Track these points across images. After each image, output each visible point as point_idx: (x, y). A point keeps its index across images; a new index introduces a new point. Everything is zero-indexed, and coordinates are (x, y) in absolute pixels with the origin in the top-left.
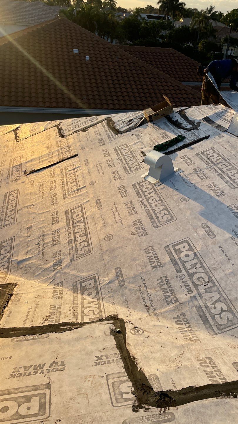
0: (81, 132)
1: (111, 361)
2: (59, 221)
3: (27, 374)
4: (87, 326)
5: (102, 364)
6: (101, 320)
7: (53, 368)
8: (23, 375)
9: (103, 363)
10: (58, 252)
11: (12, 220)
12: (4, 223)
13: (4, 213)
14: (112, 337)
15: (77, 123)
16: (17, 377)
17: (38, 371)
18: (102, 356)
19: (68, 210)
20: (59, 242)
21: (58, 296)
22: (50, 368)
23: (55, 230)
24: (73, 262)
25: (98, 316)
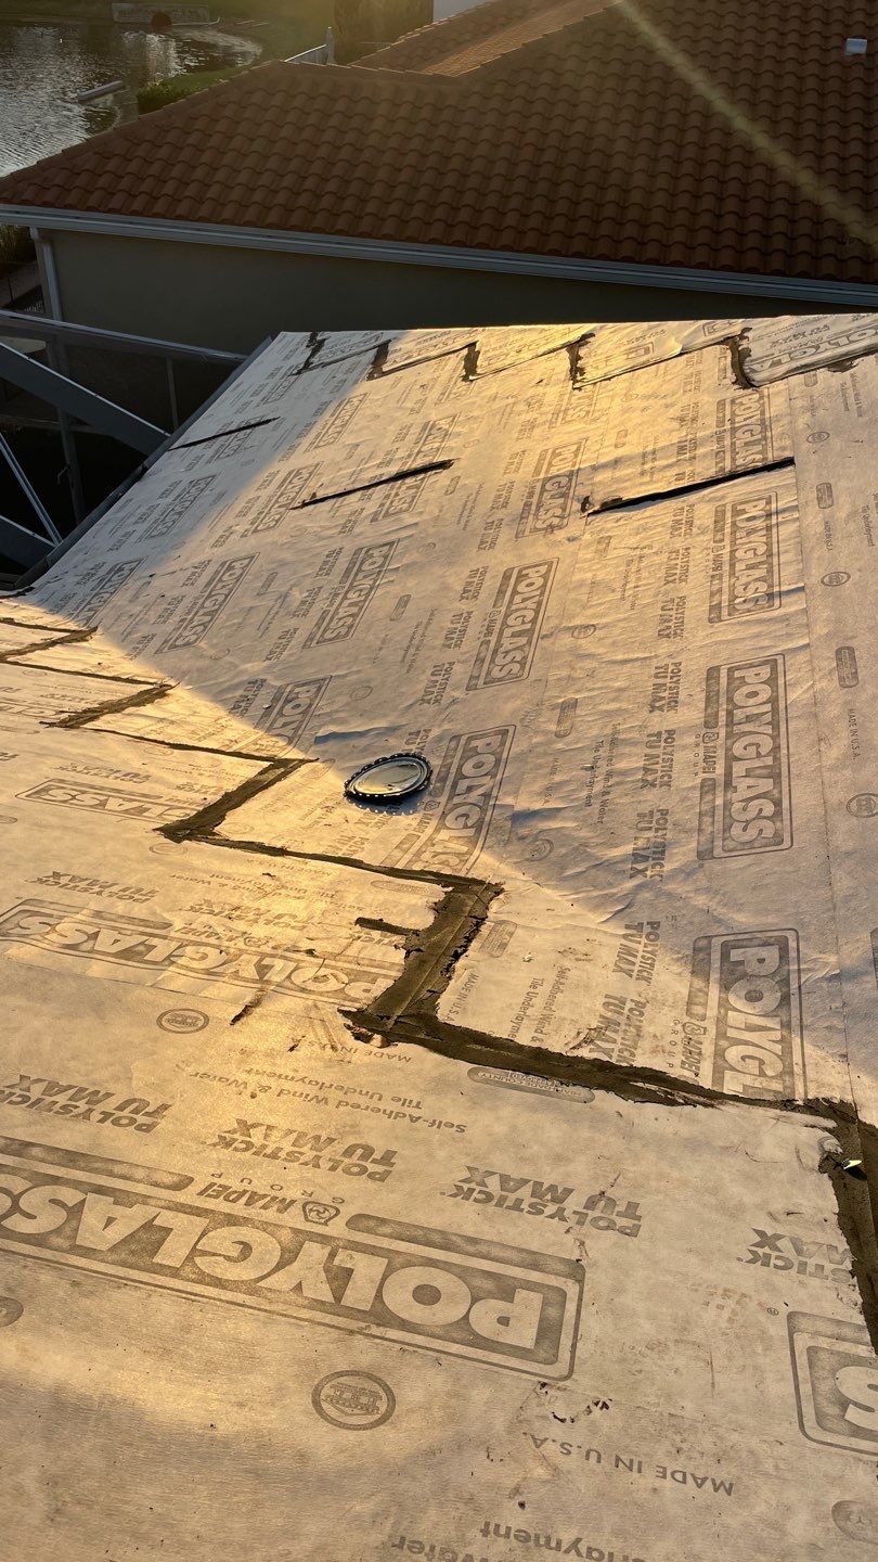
0: (823, 374)
1: (811, 1268)
2: (676, 702)
3: (508, 1203)
4: (731, 1109)
5: (776, 1266)
6: (787, 1104)
7: (597, 1213)
8: (494, 1202)
9: (780, 1263)
10: (657, 816)
11: (516, 668)
12: (489, 673)
13: (493, 639)
14: (826, 1183)
15: (815, 337)
16: (476, 1200)
17: (545, 1206)
18: (779, 1237)
19: (717, 669)
20: (666, 778)
21: (636, 968)
22: (585, 1211)
23: (659, 734)
24: (707, 864)
25: (777, 1086)
